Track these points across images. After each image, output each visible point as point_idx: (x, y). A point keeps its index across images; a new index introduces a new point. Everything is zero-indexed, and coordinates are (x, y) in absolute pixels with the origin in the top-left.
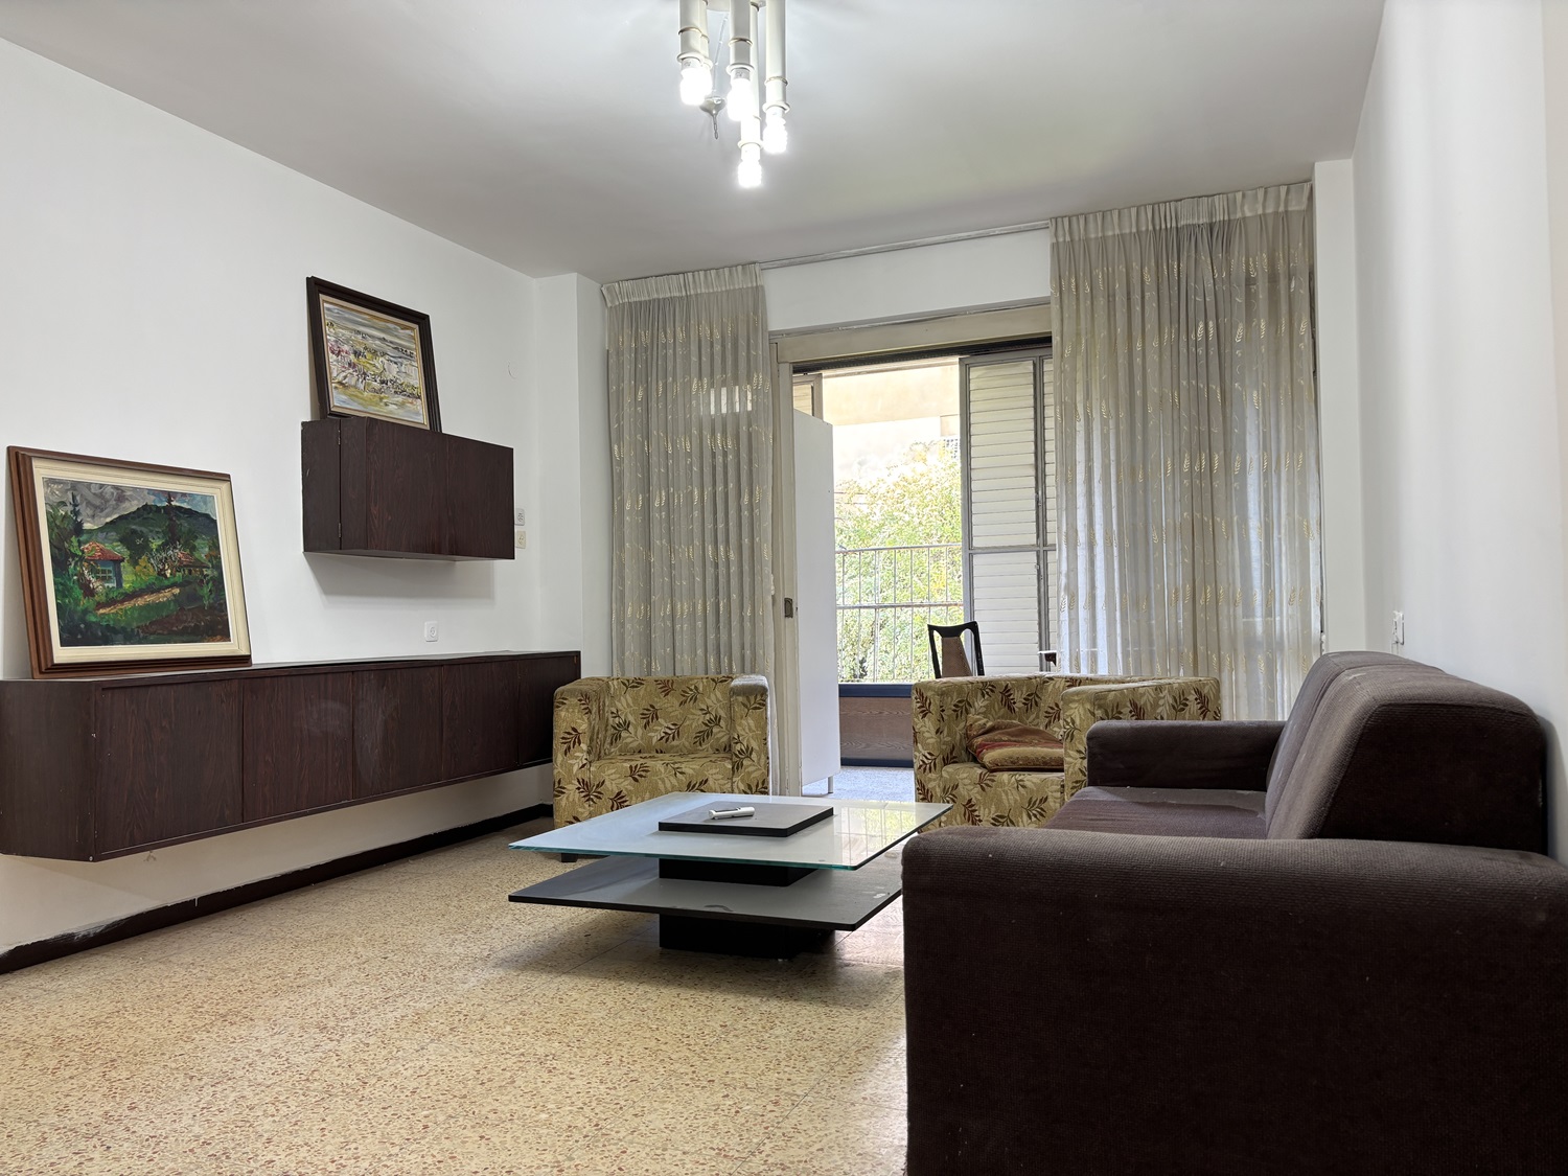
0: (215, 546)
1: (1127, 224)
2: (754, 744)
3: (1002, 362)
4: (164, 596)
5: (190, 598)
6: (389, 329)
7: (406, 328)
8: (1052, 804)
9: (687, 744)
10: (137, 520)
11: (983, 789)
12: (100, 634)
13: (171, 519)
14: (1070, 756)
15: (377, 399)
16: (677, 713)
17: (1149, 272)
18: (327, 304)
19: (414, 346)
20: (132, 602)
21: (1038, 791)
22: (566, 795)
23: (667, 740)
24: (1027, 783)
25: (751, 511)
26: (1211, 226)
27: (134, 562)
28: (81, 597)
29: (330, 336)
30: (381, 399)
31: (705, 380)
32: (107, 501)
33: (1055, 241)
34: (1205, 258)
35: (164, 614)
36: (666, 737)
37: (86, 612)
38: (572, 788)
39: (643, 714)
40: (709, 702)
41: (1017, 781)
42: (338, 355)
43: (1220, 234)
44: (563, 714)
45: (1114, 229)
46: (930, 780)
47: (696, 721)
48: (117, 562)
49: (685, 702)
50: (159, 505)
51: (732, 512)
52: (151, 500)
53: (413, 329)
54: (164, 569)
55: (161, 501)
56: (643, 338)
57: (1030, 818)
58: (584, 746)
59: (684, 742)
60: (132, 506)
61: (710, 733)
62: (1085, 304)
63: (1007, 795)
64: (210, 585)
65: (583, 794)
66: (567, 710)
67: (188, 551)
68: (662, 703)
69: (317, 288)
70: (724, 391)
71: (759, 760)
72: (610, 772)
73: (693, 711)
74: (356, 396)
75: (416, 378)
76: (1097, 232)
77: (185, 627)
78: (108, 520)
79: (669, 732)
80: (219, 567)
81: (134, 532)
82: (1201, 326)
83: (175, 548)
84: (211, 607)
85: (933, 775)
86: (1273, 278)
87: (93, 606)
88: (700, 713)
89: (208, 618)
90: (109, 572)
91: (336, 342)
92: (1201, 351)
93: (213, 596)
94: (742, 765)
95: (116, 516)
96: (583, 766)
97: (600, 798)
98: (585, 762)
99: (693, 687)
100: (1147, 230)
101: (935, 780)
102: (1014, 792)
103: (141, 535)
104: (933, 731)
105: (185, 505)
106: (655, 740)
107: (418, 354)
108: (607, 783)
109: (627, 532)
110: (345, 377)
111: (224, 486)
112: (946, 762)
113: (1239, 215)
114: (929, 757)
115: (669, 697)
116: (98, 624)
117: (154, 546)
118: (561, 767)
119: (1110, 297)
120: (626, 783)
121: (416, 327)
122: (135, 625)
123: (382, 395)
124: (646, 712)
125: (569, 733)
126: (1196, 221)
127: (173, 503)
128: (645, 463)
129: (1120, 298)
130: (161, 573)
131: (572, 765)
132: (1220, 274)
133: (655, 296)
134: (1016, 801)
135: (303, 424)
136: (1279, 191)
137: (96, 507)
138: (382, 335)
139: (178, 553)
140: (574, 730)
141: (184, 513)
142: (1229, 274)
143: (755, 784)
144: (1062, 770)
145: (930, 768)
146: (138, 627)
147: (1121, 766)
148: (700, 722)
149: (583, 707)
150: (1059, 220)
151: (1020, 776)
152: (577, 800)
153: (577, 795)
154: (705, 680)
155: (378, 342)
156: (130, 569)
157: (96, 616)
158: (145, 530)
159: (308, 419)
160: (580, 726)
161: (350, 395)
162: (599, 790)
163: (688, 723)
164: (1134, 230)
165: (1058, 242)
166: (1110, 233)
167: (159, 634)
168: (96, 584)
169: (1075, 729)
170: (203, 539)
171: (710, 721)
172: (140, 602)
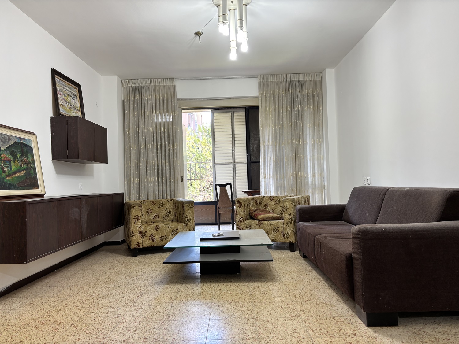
0: (33, 157)
1: (278, 79)
2: (191, 218)
3: (223, 112)
4: (22, 173)
5: (28, 174)
6: (71, 88)
7: (75, 88)
8: (281, 228)
9: (161, 220)
10: (14, 147)
11: (259, 226)
12: (8, 186)
13: (22, 147)
14: (286, 215)
15: (70, 111)
16: (157, 210)
17: (284, 92)
18: (57, 78)
19: (77, 94)
20: (15, 175)
21: (276, 225)
22: (135, 236)
23: (155, 219)
24: (273, 223)
25: (173, 150)
26: (299, 81)
27: (14, 162)
28: (2, 173)
29: (58, 88)
30: (71, 111)
31: (158, 111)
32: (6, 140)
33: (260, 81)
34: (298, 89)
35: (23, 180)
36: (155, 218)
37: (4, 178)
38: (137, 234)
39: (147, 211)
40: (167, 207)
41: (270, 223)
42: (60, 95)
43: (301, 83)
44: (134, 211)
45: (275, 80)
46: (242, 225)
47: (164, 213)
48: (10, 161)
49: (160, 207)
50: (19, 142)
51: (167, 151)
52: (16, 140)
53: (76, 89)
54: (21, 164)
55: (19, 141)
56: (136, 97)
57: (274, 232)
58: (140, 221)
59: (160, 219)
60: (12, 142)
61: (168, 216)
62: (268, 99)
63: (267, 227)
64: (33, 170)
65: (140, 235)
66: (135, 210)
67: (27, 159)
68: (152, 207)
69: (54, 72)
70: (163, 115)
71: (192, 222)
72: (149, 228)
73: (162, 210)
74: (65, 109)
75: (78, 105)
76: (271, 80)
77: (28, 184)
78: (7, 146)
79: (156, 216)
80: (34, 164)
81: (13, 151)
82: (297, 106)
83: (23, 157)
84: (34, 177)
85: (243, 223)
86: (313, 96)
87: (5, 176)
88: (164, 210)
89: (33, 181)
90: (8, 164)
91: (59, 91)
92: (297, 113)
93: (34, 174)
94: (188, 224)
95: (8, 145)
96: (140, 227)
97: (146, 236)
98: (141, 225)
99: (161, 203)
100: (283, 81)
101: (243, 225)
102: (269, 226)
103: (15, 152)
104: (243, 211)
105: (25, 143)
106: (151, 219)
107: (78, 97)
108: (148, 231)
109: (132, 156)
110: (62, 103)
111: (34, 137)
112: (246, 219)
113: (305, 79)
114: (241, 218)
115: (154, 206)
116: (7, 182)
117: (18, 156)
118: (133, 227)
119: (274, 97)
120: (154, 231)
121: (77, 88)
122: (16, 183)
123: (71, 109)
124: (148, 211)
125: (136, 217)
126: (295, 80)
127: (22, 142)
128: (138, 135)
129: (277, 98)
130: (21, 166)
131: (137, 227)
132: (301, 94)
133: (140, 85)
134: (270, 228)
135: (51, 117)
136: (315, 74)
137: (3, 142)
138: (70, 90)
139: (24, 159)
140: (137, 216)
141: (25, 145)
142: (303, 94)
143: (191, 229)
144: (283, 219)
145: (242, 221)
146: (17, 184)
147: (308, 217)
148: (165, 213)
149: (140, 209)
150: (261, 76)
151: (271, 222)
152: (138, 237)
153: (138, 236)
154: (165, 200)
155: (69, 92)
156: (13, 164)
157: (6, 179)
158: (16, 151)
159: (52, 116)
160: (139, 215)
161: (64, 109)
162: (146, 234)
163: (161, 213)
164: (280, 80)
165: (260, 82)
166: (274, 81)
167: (22, 186)
168: (5, 169)
169: (287, 208)
170: (30, 154)
171: (168, 212)
172: (16, 175)
